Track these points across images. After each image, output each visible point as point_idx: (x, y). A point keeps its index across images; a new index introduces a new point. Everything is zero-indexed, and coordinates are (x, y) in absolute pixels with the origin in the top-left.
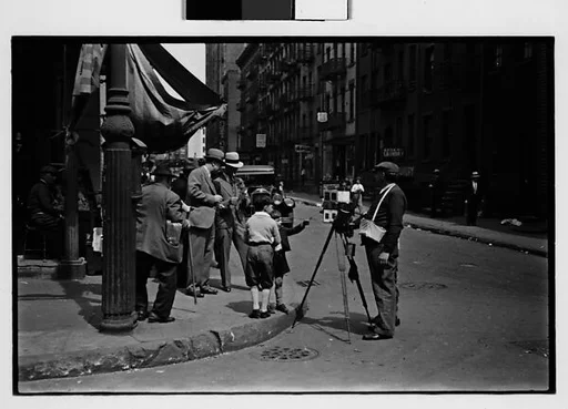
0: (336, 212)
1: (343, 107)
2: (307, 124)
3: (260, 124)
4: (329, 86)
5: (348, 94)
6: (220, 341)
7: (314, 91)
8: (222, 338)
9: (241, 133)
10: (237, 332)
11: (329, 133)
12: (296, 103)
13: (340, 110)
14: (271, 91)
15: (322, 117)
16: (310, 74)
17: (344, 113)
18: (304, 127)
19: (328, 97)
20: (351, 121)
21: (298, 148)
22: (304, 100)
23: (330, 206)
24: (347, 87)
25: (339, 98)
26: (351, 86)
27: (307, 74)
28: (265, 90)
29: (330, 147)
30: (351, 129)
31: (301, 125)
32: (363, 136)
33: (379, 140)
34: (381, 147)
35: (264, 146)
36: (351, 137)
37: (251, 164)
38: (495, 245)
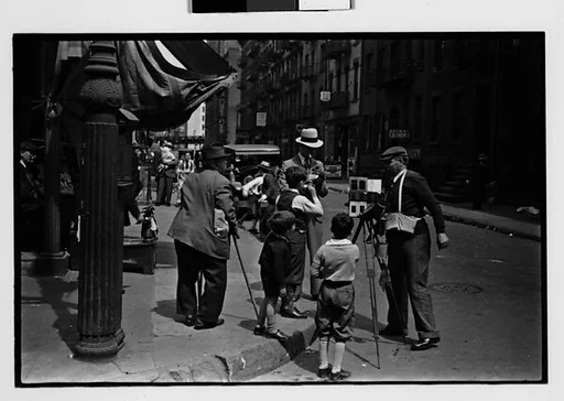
1: (347, 86)
2: (309, 104)
3: (260, 102)
4: (332, 64)
5: (352, 73)
6: (227, 370)
7: (317, 68)
8: (230, 366)
9: (241, 111)
10: (249, 356)
11: (331, 113)
12: (298, 82)
13: (343, 89)
14: (273, 69)
15: (325, 96)
16: (313, 53)
17: (348, 93)
18: (306, 106)
19: (331, 76)
20: (355, 101)
21: (299, 128)
22: (306, 79)
24: (352, 66)
25: (343, 77)
26: (356, 65)
27: (310, 53)
28: (266, 68)
29: (332, 127)
30: (354, 109)
31: (303, 104)
32: (366, 116)
33: (384, 120)
34: (387, 128)
35: (264, 124)
36: (355, 117)
37: (250, 143)
38: (518, 235)
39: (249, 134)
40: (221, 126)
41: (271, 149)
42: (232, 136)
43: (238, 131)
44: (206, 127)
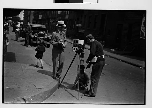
0: (78, 48)
2: (54, 14)
3: (40, 12)
9: (34, 14)
10: (34, 98)
11: (60, 17)
15: (59, 12)
17: (65, 12)
20: (67, 15)
21: (51, 21)
23: (75, 45)
30: (67, 17)
31: (52, 14)
32: (70, 19)
33: (75, 21)
34: (76, 23)
35: (41, 19)
36: (67, 19)
37: (36, 24)
38: (110, 57)
39: (36, 21)
40: (28, 18)
41: (43, 26)
42: (32, 21)
43: (33, 20)
44: (24, 17)
